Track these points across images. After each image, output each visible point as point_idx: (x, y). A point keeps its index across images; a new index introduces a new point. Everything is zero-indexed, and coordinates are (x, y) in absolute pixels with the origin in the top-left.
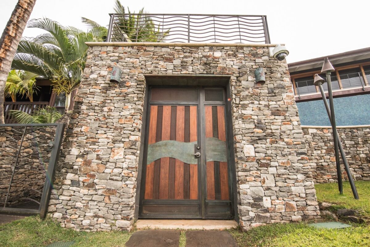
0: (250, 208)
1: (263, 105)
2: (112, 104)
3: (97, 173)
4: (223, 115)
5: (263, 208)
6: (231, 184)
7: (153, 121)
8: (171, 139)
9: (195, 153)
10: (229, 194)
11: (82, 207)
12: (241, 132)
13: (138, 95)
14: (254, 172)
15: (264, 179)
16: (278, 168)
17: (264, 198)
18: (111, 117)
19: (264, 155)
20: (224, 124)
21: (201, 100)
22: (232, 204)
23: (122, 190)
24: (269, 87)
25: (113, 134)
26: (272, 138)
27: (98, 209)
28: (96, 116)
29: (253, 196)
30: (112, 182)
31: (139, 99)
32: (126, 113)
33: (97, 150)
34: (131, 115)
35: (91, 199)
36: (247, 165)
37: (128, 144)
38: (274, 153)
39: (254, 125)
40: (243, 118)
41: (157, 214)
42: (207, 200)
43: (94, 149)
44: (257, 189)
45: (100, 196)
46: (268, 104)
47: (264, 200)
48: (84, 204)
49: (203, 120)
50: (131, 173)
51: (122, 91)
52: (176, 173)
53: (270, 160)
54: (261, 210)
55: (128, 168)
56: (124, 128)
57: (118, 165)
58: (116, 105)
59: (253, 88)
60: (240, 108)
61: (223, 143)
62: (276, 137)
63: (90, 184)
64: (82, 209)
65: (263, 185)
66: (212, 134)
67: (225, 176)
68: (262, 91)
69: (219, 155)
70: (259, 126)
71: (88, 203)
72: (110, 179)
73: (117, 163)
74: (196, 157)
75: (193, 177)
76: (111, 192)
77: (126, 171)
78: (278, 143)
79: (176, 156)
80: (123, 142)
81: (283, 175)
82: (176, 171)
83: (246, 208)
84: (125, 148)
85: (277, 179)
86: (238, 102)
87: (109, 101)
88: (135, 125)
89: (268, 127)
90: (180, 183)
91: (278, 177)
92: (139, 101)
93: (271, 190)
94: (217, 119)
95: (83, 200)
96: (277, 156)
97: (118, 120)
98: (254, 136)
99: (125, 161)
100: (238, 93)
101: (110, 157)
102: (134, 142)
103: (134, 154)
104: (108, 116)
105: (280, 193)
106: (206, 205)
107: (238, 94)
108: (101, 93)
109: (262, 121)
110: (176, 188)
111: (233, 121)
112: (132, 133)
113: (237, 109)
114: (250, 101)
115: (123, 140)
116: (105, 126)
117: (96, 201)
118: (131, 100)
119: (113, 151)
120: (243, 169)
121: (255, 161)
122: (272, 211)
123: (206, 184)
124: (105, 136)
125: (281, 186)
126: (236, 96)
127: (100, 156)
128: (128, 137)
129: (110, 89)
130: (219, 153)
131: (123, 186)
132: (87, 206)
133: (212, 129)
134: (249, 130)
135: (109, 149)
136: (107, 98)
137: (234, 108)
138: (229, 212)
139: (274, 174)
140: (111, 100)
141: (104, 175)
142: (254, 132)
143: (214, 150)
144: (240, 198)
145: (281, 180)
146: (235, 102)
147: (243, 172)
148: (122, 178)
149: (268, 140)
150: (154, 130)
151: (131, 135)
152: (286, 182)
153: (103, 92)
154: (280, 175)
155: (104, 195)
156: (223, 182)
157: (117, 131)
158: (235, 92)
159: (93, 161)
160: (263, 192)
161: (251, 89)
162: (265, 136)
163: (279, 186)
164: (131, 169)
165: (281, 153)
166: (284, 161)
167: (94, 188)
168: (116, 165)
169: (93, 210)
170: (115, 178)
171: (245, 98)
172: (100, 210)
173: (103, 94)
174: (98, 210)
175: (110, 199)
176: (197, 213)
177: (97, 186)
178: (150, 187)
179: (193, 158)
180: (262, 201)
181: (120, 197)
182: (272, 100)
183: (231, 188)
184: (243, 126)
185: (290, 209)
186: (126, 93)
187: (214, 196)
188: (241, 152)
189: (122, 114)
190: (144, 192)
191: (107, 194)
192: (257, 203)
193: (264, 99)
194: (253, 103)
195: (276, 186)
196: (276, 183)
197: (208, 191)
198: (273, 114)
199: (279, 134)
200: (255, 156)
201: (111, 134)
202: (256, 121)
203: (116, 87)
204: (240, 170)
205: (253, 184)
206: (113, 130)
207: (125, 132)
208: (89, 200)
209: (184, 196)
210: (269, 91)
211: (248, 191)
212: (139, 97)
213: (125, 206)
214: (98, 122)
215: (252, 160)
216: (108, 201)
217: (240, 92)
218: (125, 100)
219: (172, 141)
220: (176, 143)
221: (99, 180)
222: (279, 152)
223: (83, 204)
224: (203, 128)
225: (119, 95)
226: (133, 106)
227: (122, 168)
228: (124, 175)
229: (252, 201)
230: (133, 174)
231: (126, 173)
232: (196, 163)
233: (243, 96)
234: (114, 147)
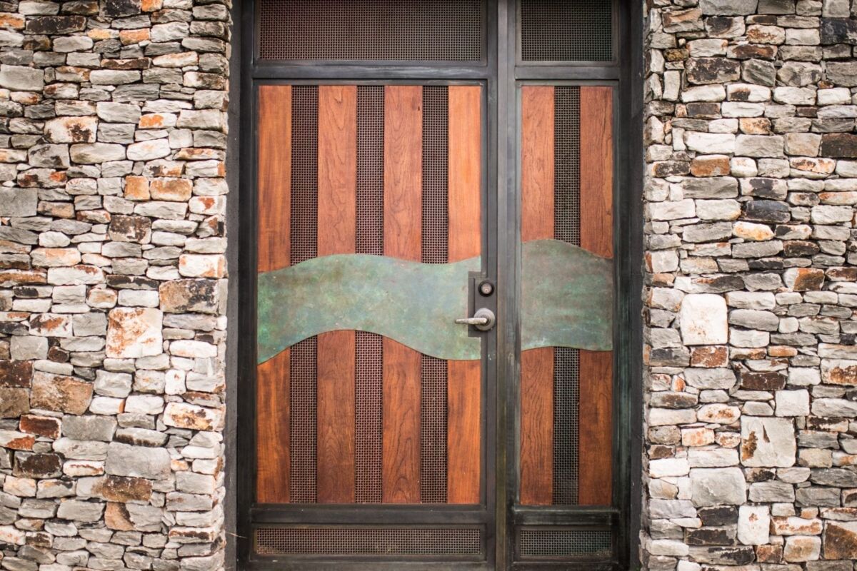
0: (682, 548)
1: (791, 108)
2: (85, 104)
3: (61, 414)
4: (609, 131)
5: (735, 549)
6: (624, 443)
7: (276, 163)
8: (359, 250)
9: (472, 315)
10: (613, 484)
11: (22, 542)
12: (677, 239)
13: (205, 59)
14: (714, 411)
15: (753, 437)
16: (815, 392)
17: (745, 512)
18: (86, 169)
19: (764, 339)
20: (608, 174)
21: (502, 55)
22: (622, 519)
23: (171, 481)
24: (826, 14)
25: (106, 250)
26: (809, 262)
27: (84, 549)
28: (21, 167)
29: (701, 502)
30: (126, 449)
31: (209, 78)
32: (152, 148)
33: (46, 317)
34: (179, 160)
35: (51, 514)
36: (690, 382)
37: (179, 295)
38: (808, 330)
39: (738, 206)
40: (692, 169)
41: (313, 559)
42: (521, 506)
43: (33, 317)
44: (720, 478)
45: (88, 504)
46: (812, 102)
47: (740, 520)
48: (28, 534)
49: (509, 157)
50: (202, 414)
51: (124, 35)
52: (386, 400)
53: (788, 360)
54: (726, 555)
55: (186, 397)
56: (154, 219)
57: (142, 384)
58: (103, 110)
59: (750, 18)
60: (681, 121)
61: (598, 265)
62: (827, 260)
63: (38, 457)
64: (23, 552)
65: (746, 463)
66: (550, 222)
67: (601, 411)
68: (792, 34)
69: (576, 319)
70: (757, 209)
71: (43, 528)
72: (116, 439)
73: (138, 374)
74: (474, 330)
75: (461, 413)
76: (128, 489)
77: (179, 408)
78: (832, 287)
79: (383, 324)
80: (155, 284)
81: (833, 420)
82: (385, 390)
83: (669, 548)
84: (163, 309)
85: (807, 436)
86: (671, 94)
87: (70, 91)
88: (197, 206)
89: (799, 213)
90: (404, 437)
91: (811, 428)
92: (207, 87)
93: (777, 479)
94: (578, 153)
95: (20, 517)
96: (820, 341)
97: (119, 183)
98: (730, 257)
99: (172, 367)
100: (679, 47)
101: (104, 347)
102: (201, 284)
103: (206, 336)
104: (72, 163)
105: (812, 490)
106: (514, 524)
107: (677, 53)
108: (28, 52)
109: (775, 187)
110: (389, 461)
111: (647, 182)
112: (191, 244)
113: (668, 127)
114: (733, 88)
115: (153, 274)
116: (68, 211)
117: (73, 521)
118: (172, 80)
119: (118, 325)
120: (671, 399)
121: (726, 364)
122: (771, 557)
123: (518, 444)
124: (73, 256)
125: (819, 464)
126: (666, 60)
127: (67, 346)
128: (176, 263)
129: (69, 30)
130: (581, 313)
131: (175, 467)
132: (39, 539)
133: (550, 200)
134: (714, 227)
135: (96, 315)
136: (59, 77)
137: (654, 120)
138: (608, 553)
139: (795, 419)
140: (78, 83)
141: (91, 422)
142: (733, 237)
143: (556, 301)
144: (649, 512)
145: (821, 442)
146: (657, 91)
147: (669, 412)
148: (164, 435)
149: (791, 275)
150: (279, 204)
151: (188, 252)
152: (841, 449)
153: (37, 47)
154: (822, 421)
155: (103, 498)
156: (589, 433)
157: (124, 236)
158: (661, 38)
159: (37, 365)
160: (744, 486)
161: (739, 25)
162: (780, 254)
163: (811, 463)
164: (198, 400)
165: (841, 331)
166: (844, 365)
167: (56, 474)
168: (133, 381)
169: (69, 554)
170: (136, 434)
171: (708, 72)
172: (91, 555)
173: (38, 56)
174: (86, 554)
175: (126, 515)
176: (474, 555)
177: (67, 466)
178: (276, 456)
179: (464, 333)
180: (736, 522)
181: (165, 506)
182: (834, 79)
183: (624, 459)
184: (688, 208)
185: (840, 550)
186: (144, 49)
187: (551, 490)
188: (670, 326)
189: (136, 152)
190: (255, 477)
191: (112, 494)
192: (712, 529)
193: (795, 77)
194: (741, 97)
195: (796, 465)
196: (802, 452)
197: (525, 471)
198: (830, 150)
199: (843, 247)
200: (729, 344)
201: (97, 248)
202: (747, 187)
203: (94, 17)
204: (659, 402)
205: (706, 456)
206: (102, 228)
207: (158, 237)
208: (46, 519)
209: (422, 490)
210: (823, 35)
211: (684, 484)
212: (205, 68)
213: (190, 540)
214: (33, 192)
215: (710, 359)
216: (120, 523)
217: (688, 40)
218: (140, 82)
219: (365, 259)
220: (383, 264)
221: (75, 443)
222: (828, 327)
223: (22, 533)
224: (509, 195)
225: (111, 56)
226: (183, 113)
227: (163, 395)
228: (172, 423)
229: (694, 523)
230: (208, 421)
231: (181, 414)
232: (476, 356)
233: (701, 61)
234: (117, 305)
